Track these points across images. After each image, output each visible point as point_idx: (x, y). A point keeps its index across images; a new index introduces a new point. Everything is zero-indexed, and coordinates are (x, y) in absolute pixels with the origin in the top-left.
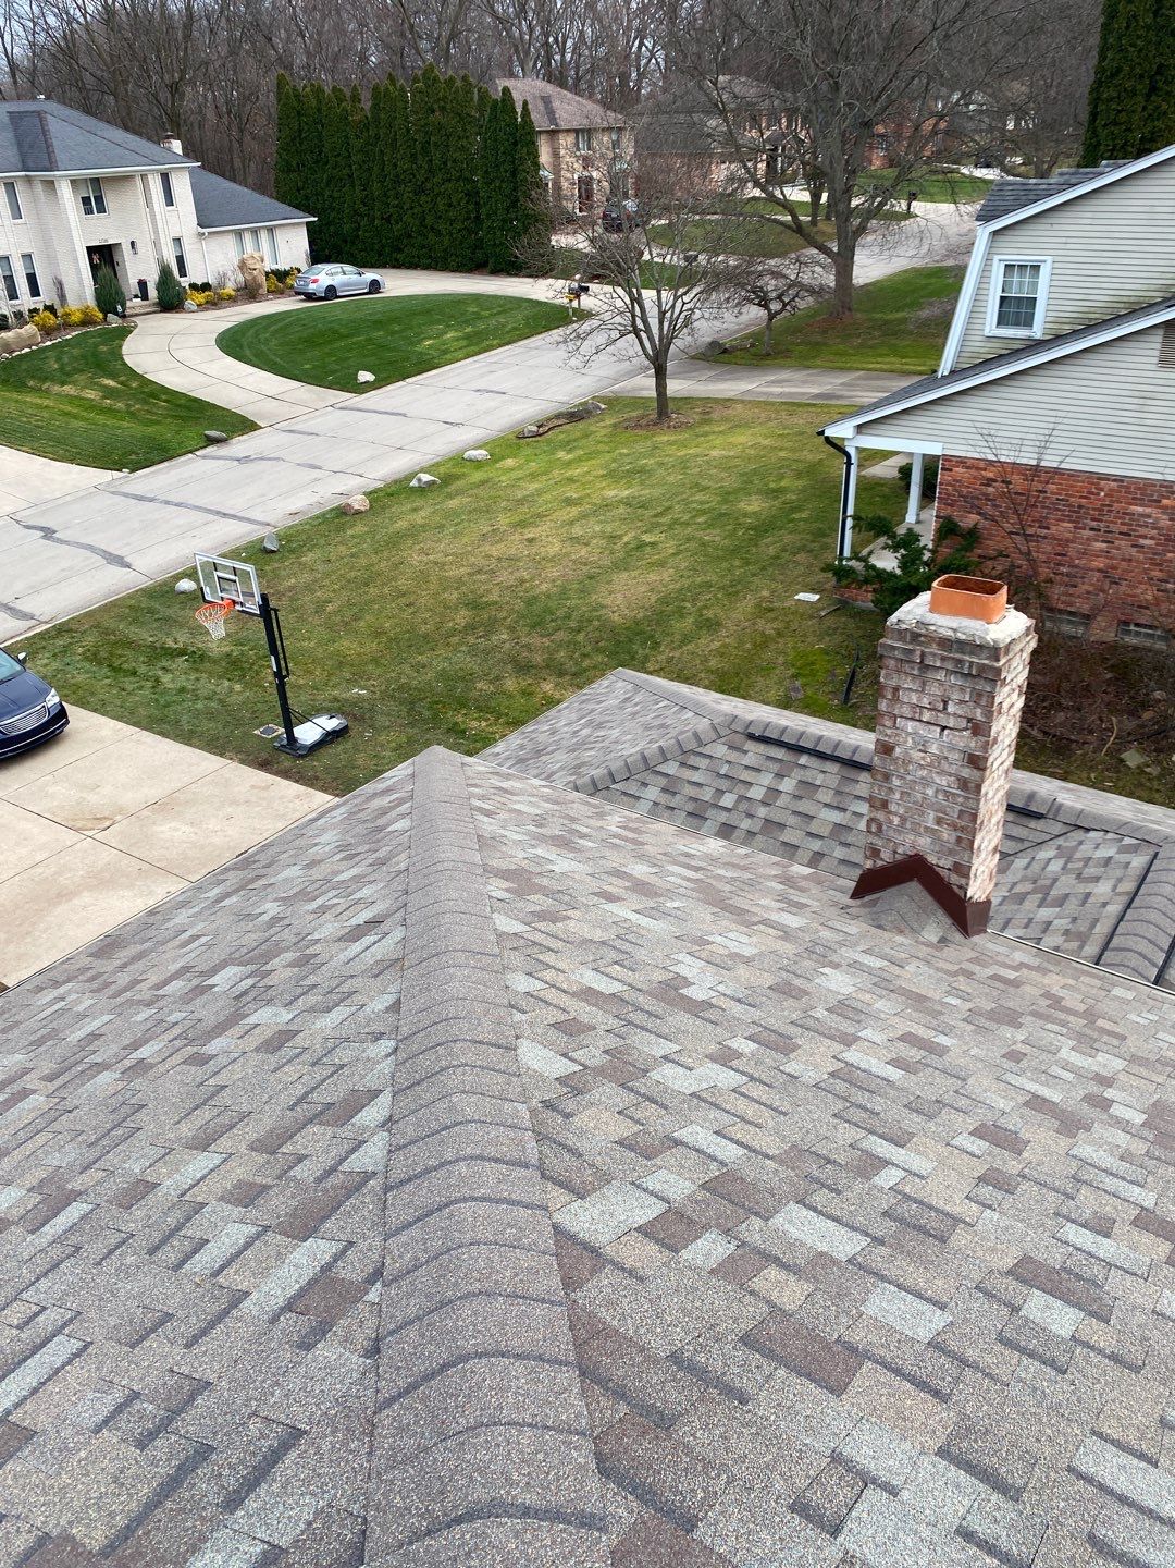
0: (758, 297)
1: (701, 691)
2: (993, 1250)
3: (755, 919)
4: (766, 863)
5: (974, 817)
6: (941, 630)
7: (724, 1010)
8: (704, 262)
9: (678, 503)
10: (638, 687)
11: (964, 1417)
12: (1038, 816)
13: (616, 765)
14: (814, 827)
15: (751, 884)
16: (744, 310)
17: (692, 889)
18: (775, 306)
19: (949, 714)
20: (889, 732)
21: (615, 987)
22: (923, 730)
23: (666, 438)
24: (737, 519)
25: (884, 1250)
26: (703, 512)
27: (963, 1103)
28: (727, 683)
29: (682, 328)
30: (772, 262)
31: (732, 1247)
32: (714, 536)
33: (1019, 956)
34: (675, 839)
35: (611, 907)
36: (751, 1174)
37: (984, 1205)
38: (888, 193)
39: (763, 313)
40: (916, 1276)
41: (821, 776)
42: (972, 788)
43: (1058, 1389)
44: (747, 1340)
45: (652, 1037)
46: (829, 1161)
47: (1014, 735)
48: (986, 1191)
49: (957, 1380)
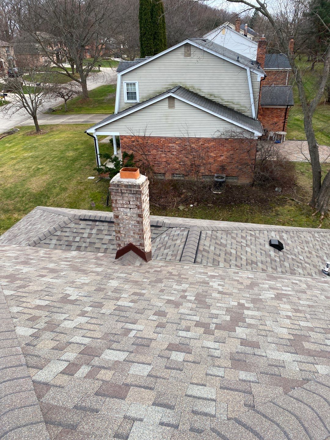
0: (61, 95)
1: (64, 209)
2: (162, 344)
3: (89, 272)
4: (90, 255)
5: (143, 230)
6: (124, 183)
7: (81, 300)
8: (42, 86)
9: (48, 155)
10: (44, 211)
11: (158, 392)
12: (160, 227)
13: (41, 236)
14: (103, 242)
15: (86, 262)
16: (57, 99)
17: (69, 268)
18: (66, 97)
19: (131, 205)
20: (116, 212)
21: (47, 303)
22: (125, 210)
23: (40, 137)
24: (67, 158)
25: (133, 354)
26: (56, 157)
27: (150, 307)
28: (73, 205)
29: (39, 105)
30: (63, 85)
31: (90, 368)
32: (60, 164)
33: (161, 264)
34: (62, 254)
35: (44, 279)
36: (93, 345)
37: (158, 333)
38: (93, 65)
39: (63, 99)
40: (142, 358)
41: (103, 227)
42: (140, 223)
43: (181, 375)
44: (97, 394)
45: (60, 314)
46: (116, 334)
47: (148, 207)
48: (158, 329)
49: (155, 383)
